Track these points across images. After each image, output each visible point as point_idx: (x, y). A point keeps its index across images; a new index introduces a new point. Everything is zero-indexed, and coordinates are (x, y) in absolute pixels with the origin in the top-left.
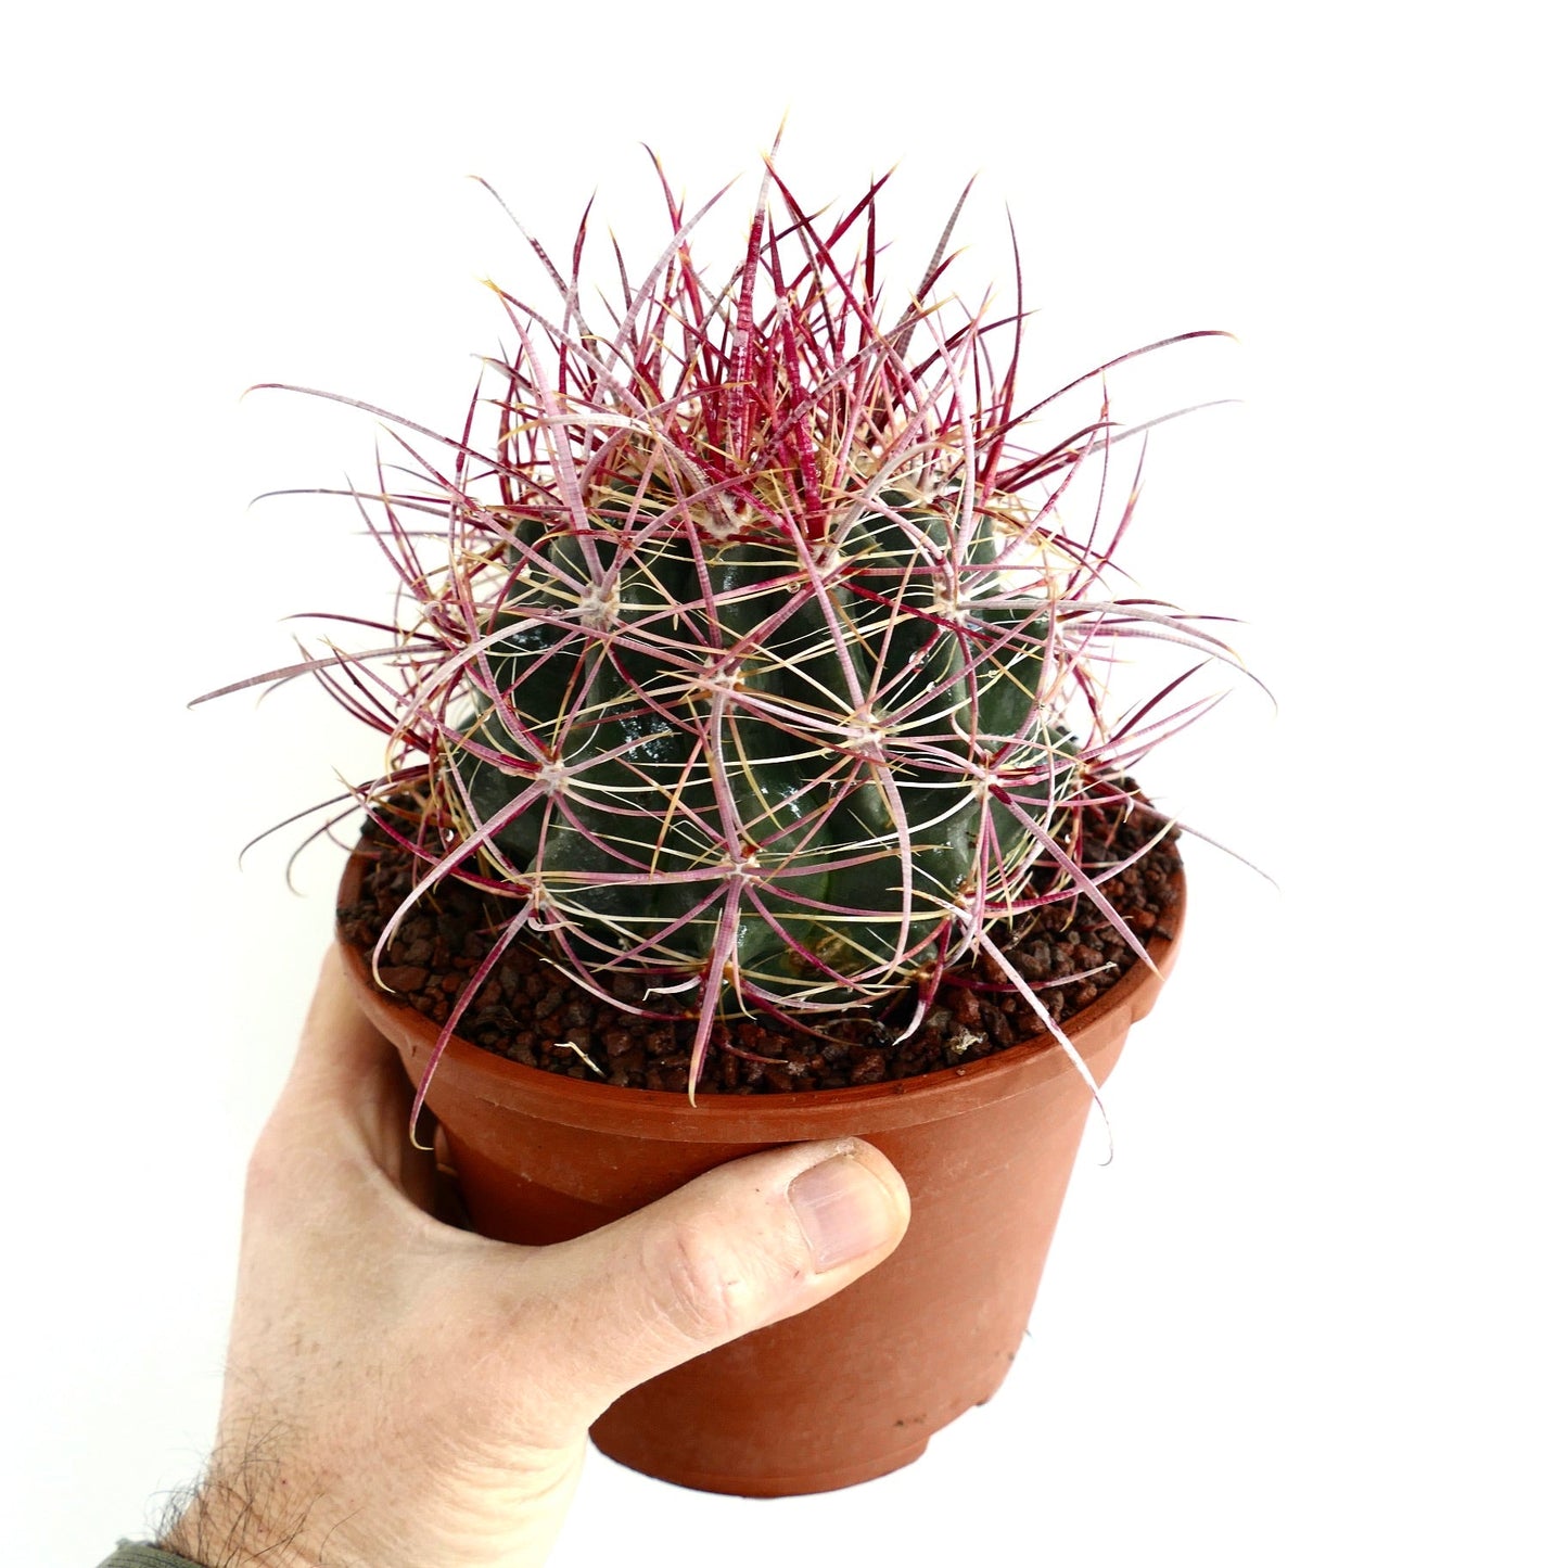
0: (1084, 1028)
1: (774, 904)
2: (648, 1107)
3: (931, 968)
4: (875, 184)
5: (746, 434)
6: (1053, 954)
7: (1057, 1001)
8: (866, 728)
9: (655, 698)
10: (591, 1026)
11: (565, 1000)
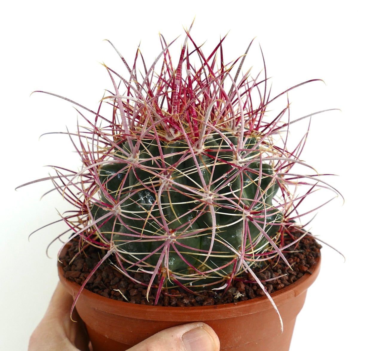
0: (277, 295)
1: (180, 249)
3: (230, 276)
4: (221, 40)
7: (270, 287)
8: (208, 195)
9: (146, 185)
10: (127, 289)
11: (120, 280)
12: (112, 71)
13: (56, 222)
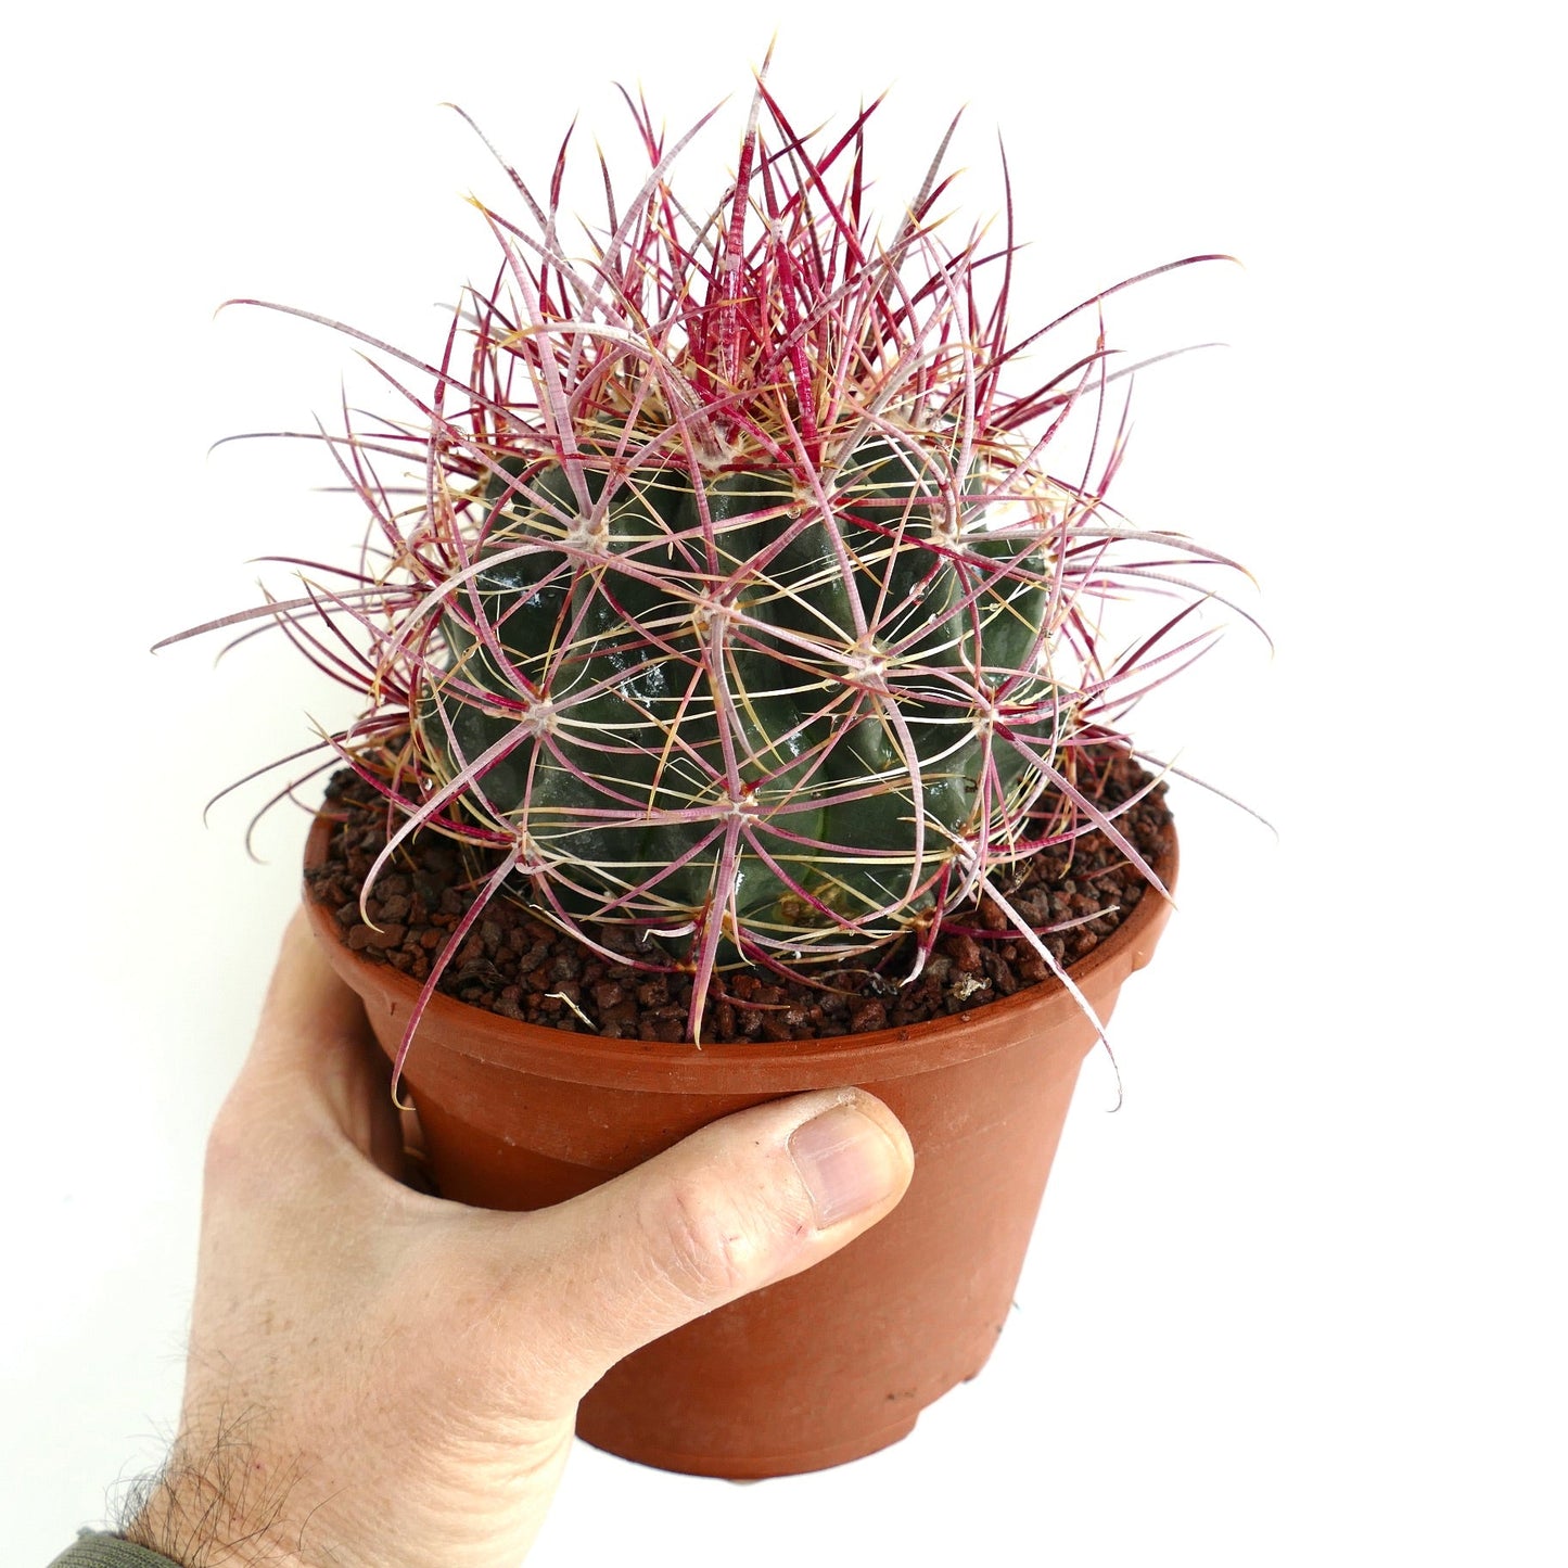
0: (1087, 973)
1: (774, 846)
2: (644, 1058)
3: (930, 916)
4: (863, 112)
5: (737, 363)
6: (1051, 902)
7: (1058, 948)
8: (868, 659)
9: (651, 630)
10: (580, 980)
11: (552, 954)
12: (505, 224)
13: (301, 754)
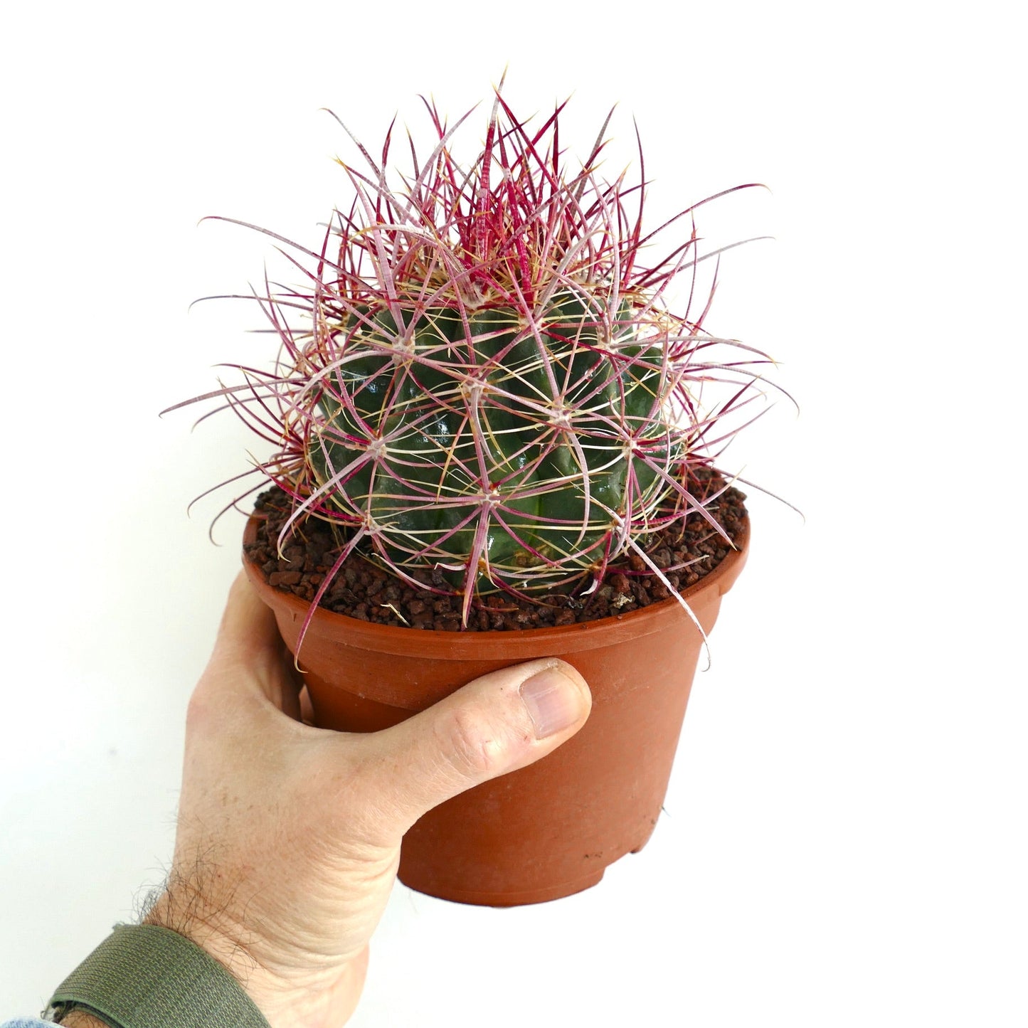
0: (691, 595)
1: (508, 518)
2: (437, 639)
3: (600, 563)
4: (558, 108)
5: (486, 249)
6: (672, 557)
7: (676, 579)
8: (560, 412)
9: (438, 397)
10: (400, 600)
11: (385, 586)
12: (356, 173)
13: (243, 476)
